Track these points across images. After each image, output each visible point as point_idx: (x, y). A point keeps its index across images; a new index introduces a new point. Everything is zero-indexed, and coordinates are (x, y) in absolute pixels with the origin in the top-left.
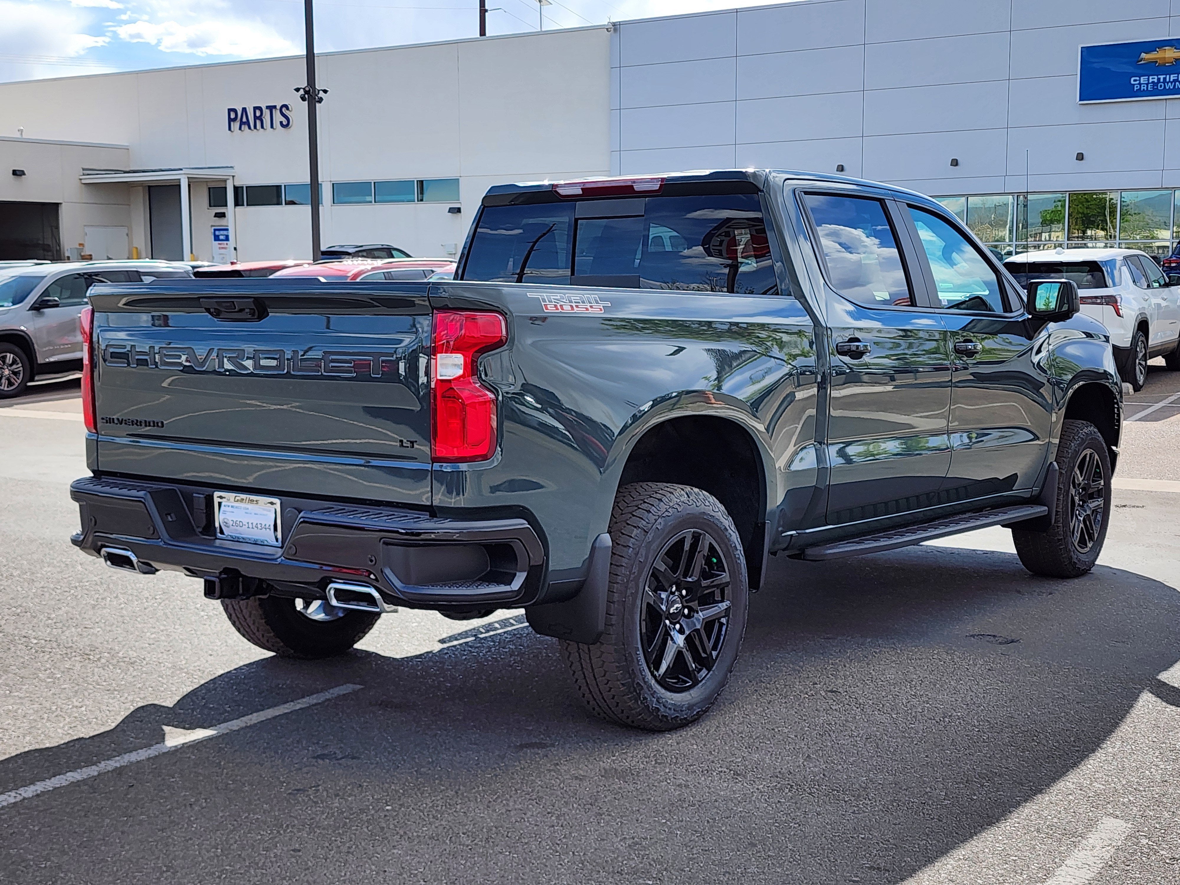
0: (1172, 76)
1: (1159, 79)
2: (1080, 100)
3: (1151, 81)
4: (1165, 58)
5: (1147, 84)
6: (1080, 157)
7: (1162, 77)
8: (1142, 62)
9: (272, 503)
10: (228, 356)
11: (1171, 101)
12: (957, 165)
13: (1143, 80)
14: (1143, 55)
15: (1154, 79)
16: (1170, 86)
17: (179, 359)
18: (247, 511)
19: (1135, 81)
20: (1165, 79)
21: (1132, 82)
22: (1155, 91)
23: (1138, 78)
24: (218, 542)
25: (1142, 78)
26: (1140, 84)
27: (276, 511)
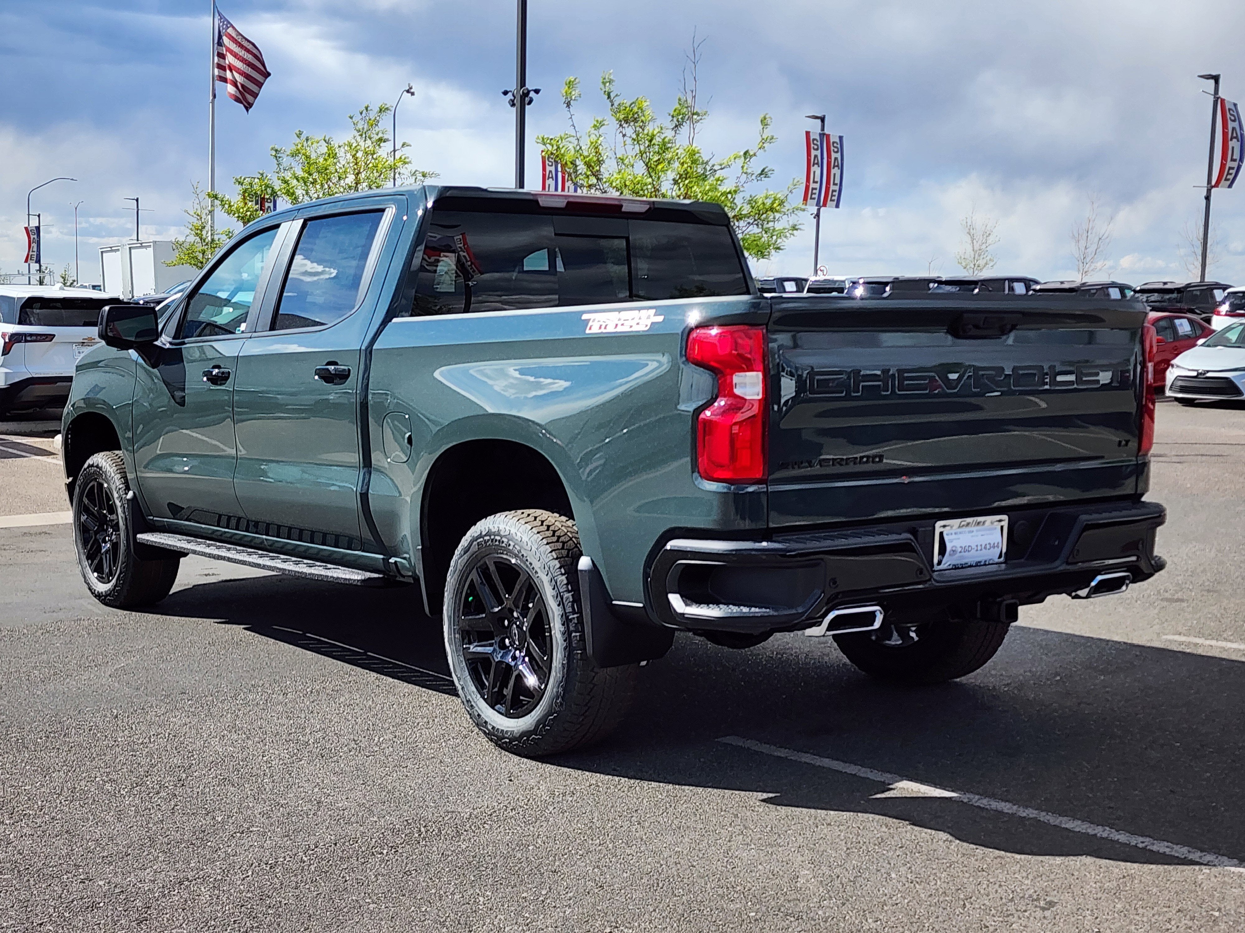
9: (1000, 521)
27: (1002, 527)
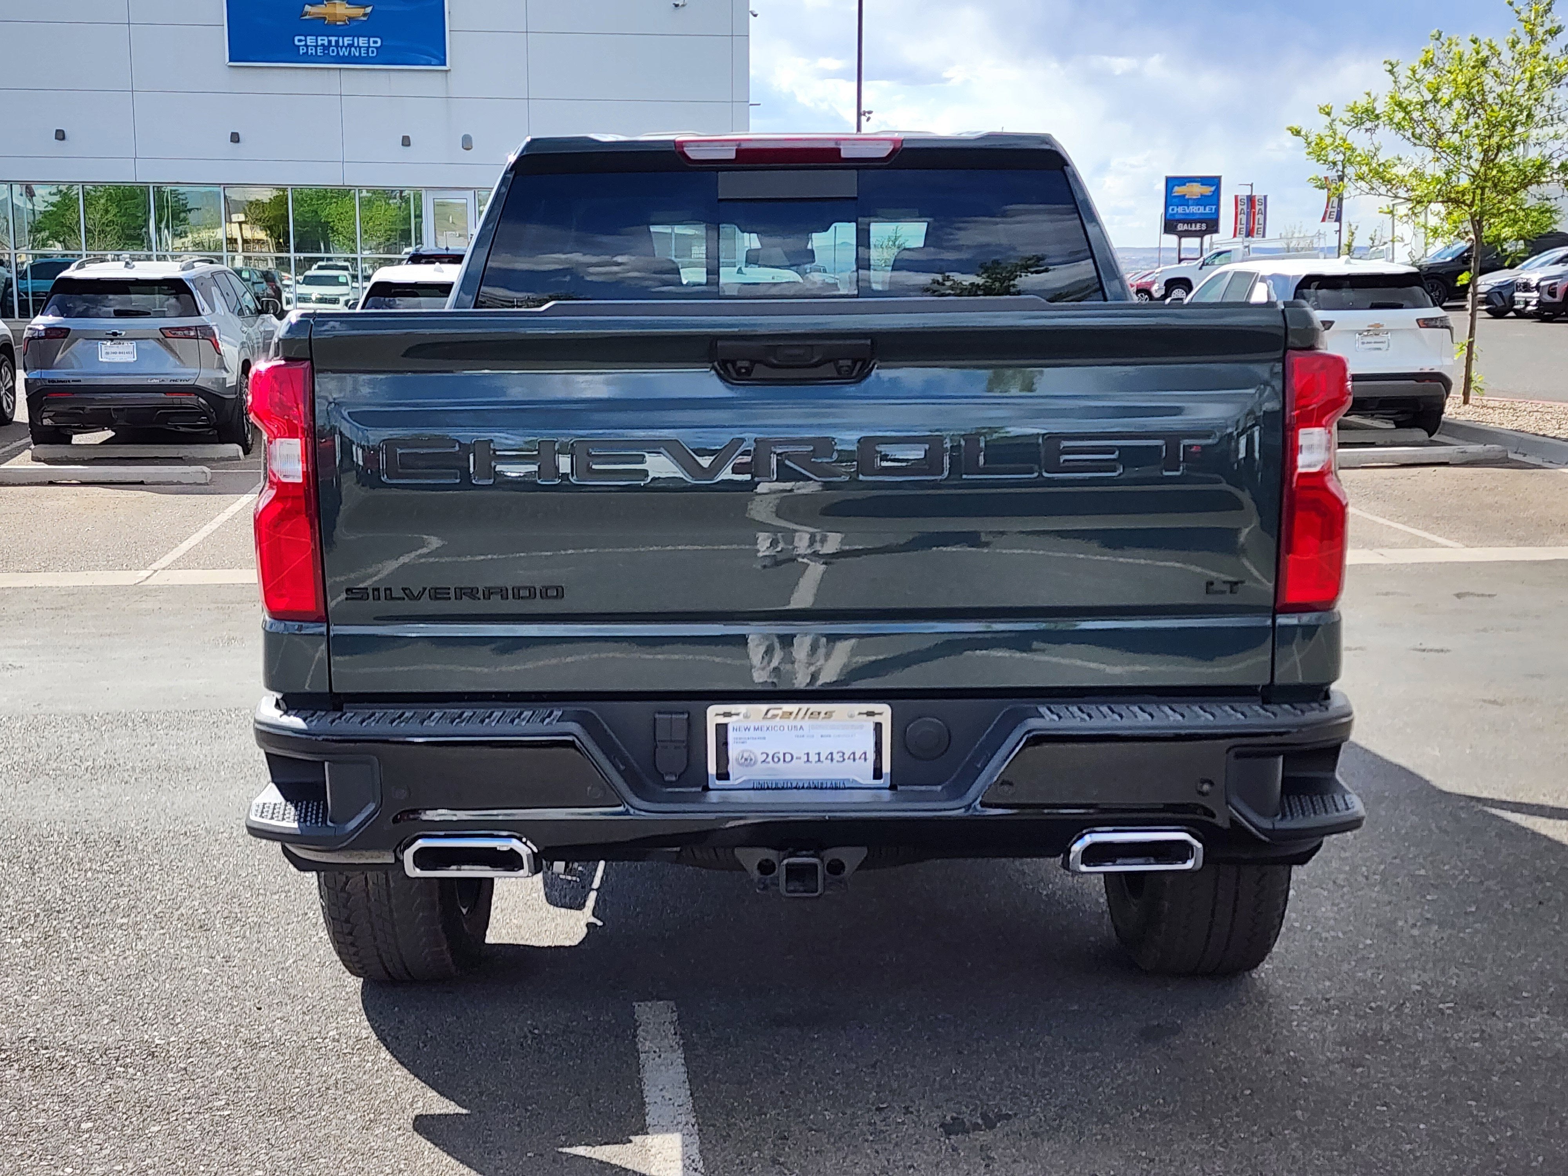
0: (346, 39)
1: (330, 42)
2: (230, 61)
3: (320, 43)
4: (335, 14)
5: (316, 47)
6: (235, 138)
7: (333, 39)
8: (307, 17)
9: (870, 714)
10: (779, 451)
11: (347, 72)
12: (63, 138)
13: (310, 40)
14: (308, 8)
15: (323, 40)
16: (344, 52)
17: (642, 462)
18: (801, 732)
19: (300, 41)
20: (337, 42)
21: (297, 43)
22: (327, 56)
23: (303, 38)
24: (713, 797)
25: (308, 38)
26: (306, 46)
27: (878, 727)
